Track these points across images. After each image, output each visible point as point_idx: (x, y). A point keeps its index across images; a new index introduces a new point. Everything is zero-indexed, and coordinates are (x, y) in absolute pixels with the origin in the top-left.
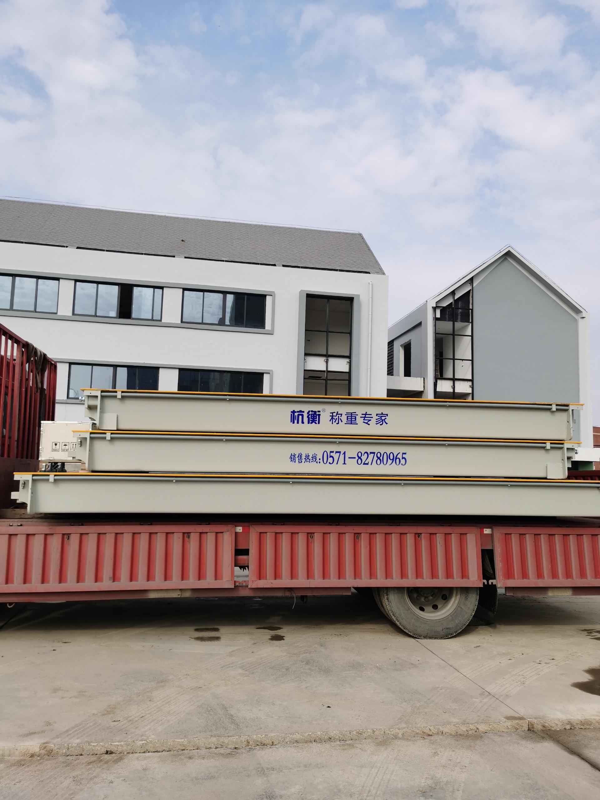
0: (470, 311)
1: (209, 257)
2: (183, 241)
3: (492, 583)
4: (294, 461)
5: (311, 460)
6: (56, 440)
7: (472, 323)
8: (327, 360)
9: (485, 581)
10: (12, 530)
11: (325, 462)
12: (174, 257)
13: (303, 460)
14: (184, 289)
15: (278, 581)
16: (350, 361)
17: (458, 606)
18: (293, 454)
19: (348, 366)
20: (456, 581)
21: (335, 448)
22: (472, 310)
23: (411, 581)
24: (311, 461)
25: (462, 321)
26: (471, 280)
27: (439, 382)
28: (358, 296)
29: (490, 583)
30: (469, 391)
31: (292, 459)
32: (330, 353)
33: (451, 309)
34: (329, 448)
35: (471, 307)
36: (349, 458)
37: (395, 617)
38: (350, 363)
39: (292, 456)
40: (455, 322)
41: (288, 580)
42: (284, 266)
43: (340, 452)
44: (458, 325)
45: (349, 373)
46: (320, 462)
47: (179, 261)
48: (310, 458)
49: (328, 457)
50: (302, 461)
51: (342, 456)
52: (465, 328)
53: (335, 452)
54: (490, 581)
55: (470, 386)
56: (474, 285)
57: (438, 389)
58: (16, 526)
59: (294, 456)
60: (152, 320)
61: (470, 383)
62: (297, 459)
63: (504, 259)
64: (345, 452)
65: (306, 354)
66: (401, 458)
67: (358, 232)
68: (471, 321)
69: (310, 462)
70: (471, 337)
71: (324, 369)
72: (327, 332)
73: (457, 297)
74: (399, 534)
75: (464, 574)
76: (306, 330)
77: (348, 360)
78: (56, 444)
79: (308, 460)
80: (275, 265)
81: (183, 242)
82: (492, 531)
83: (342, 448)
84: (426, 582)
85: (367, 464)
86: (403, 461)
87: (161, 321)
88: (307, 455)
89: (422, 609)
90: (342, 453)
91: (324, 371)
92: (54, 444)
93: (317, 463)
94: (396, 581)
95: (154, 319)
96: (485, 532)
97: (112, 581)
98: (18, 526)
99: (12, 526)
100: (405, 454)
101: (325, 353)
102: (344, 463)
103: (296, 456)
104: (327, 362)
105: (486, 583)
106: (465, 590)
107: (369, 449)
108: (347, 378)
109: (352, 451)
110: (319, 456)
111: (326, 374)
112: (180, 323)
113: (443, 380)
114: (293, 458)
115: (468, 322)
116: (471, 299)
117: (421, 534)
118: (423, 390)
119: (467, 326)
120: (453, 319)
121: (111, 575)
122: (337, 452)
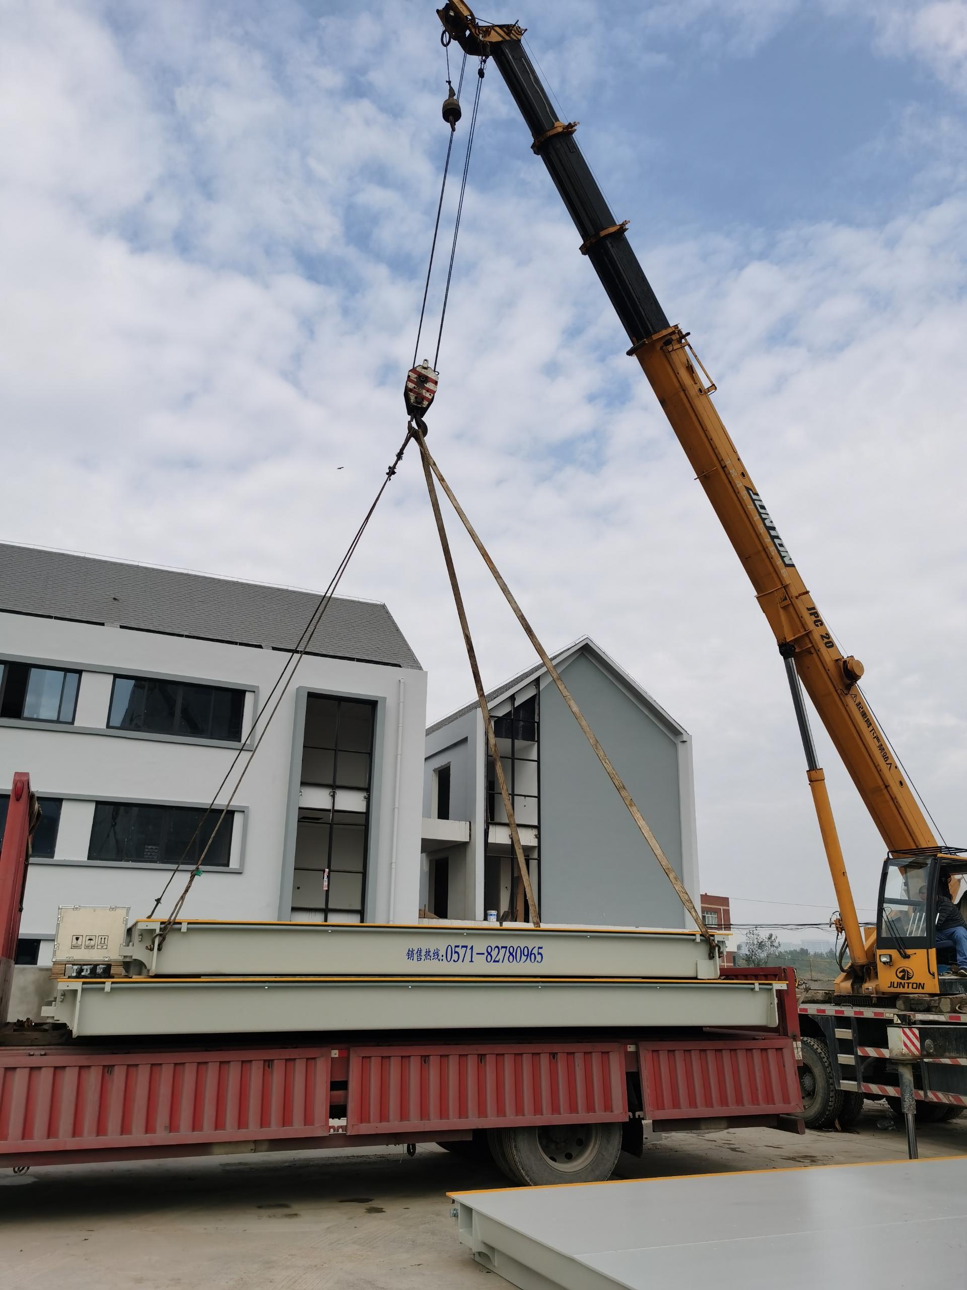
0: (536, 724)
1: (159, 628)
2: (115, 599)
3: (639, 1116)
4: (412, 958)
5: (432, 956)
6: (77, 933)
7: (538, 742)
8: (334, 793)
9: (631, 1114)
10: (35, 1061)
11: (449, 960)
12: (103, 624)
13: (423, 957)
14: (116, 676)
15: (384, 1124)
16: (369, 796)
17: (599, 1152)
18: (411, 950)
19: (364, 803)
20: (599, 1116)
21: (461, 942)
22: (538, 723)
23: (547, 1118)
24: (432, 958)
25: (524, 739)
26: (537, 681)
27: (492, 829)
28: (385, 699)
29: (637, 1117)
30: (534, 843)
31: (410, 956)
32: (338, 783)
33: (509, 721)
34: (453, 942)
35: (536, 720)
36: (477, 954)
37: (524, 1171)
38: (368, 800)
39: (410, 952)
40: (515, 740)
41: (397, 1122)
42: (274, 649)
43: (466, 947)
44: (519, 743)
45: (367, 814)
46: (442, 960)
47: (111, 633)
48: (431, 954)
49: (453, 953)
50: (421, 958)
51: (469, 951)
52: (528, 749)
53: (460, 947)
54: (637, 1114)
55: (536, 835)
56: (541, 689)
57: (491, 840)
58: (38, 1055)
59: (412, 952)
60: (58, 721)
61: (535, 832)
62: (415, 956)
63: (578, 656)
64: (472, 946)
65: (304, 784)
66: (536, 954)
67: (379, 603)
68: (536, 740)
69: (430, 960)
70: (537, 763)
71: (328, 806)
72: (335, 750)
73: (517, 704)
74: (531, 1054)
75: (608, 1107)
76: (304, 747)
77: (364, 794)
78: (77, 939)
79: (429, 957)
80: (260, 647)
81: (116, 602)
82: (637, 1048)
83: (469, 942)
84: (565, 1118)
85: (498, 961)
86: (539, 958)
87: (73, 724)
88: (428, 951)
89: (554, 1160)
90: (469, 947)
91: (329, 810)
92: (75, 937)
93: (439, 960)
94: (529, 1119)
95: (61, 720)
96: (629, 1050)
97: (168, 1131)
98: (41, 1055)
99: (33, 1055)
100: (541, 948)
101: (331, 782)
102: (471, 961)
103: (415, 952)
104: (333, 797)
105: (632, 1117)
106: (606, 1128)
107: (501, 942)
108: (363, 822)
109: (480, 945)
110: (442, 952)
111: (331, 815)
112: (105, 728)
113: (497, 826)
114: (410, 954)
115: (534, 740)
116: (536, 707)
117: (557, 1053)
118: (469, 841)
119: (532, 746)
120: (513, 736)
121: (168, 1124)
122: (463, 947)
